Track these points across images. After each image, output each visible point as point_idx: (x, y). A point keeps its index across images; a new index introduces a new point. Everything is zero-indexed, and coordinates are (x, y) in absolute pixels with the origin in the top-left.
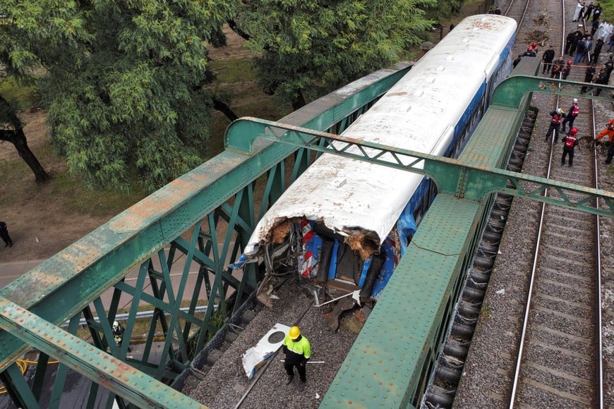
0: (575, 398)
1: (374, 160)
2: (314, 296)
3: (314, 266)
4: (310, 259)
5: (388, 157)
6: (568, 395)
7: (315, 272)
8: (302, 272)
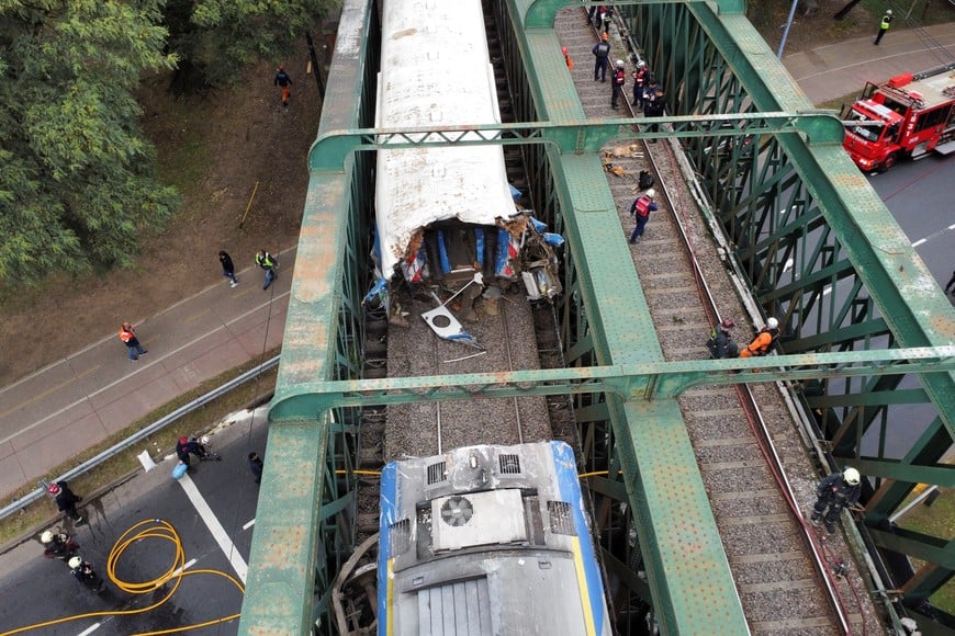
0: (687, 289)
1: (457, 143)
2: (433, 298)
3: (423, 268)
4: (416, 262)
5: (471, 136)
6: (680, 290)
7: (426, 273)
8: (411, 278)
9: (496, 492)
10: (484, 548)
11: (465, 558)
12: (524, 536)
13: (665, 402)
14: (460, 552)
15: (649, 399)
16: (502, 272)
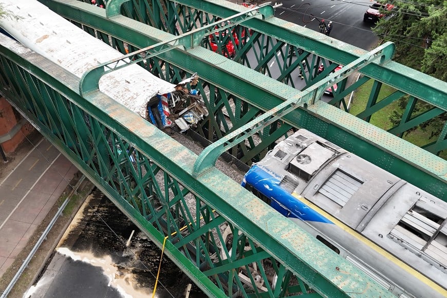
9: (309, 146)
10: (327, 163)
11: (324, 170)
12: (333, 153)
13: (318, 103)
14: (320, 169)
15: (313, 104)
16: (167, 125)
